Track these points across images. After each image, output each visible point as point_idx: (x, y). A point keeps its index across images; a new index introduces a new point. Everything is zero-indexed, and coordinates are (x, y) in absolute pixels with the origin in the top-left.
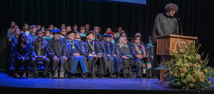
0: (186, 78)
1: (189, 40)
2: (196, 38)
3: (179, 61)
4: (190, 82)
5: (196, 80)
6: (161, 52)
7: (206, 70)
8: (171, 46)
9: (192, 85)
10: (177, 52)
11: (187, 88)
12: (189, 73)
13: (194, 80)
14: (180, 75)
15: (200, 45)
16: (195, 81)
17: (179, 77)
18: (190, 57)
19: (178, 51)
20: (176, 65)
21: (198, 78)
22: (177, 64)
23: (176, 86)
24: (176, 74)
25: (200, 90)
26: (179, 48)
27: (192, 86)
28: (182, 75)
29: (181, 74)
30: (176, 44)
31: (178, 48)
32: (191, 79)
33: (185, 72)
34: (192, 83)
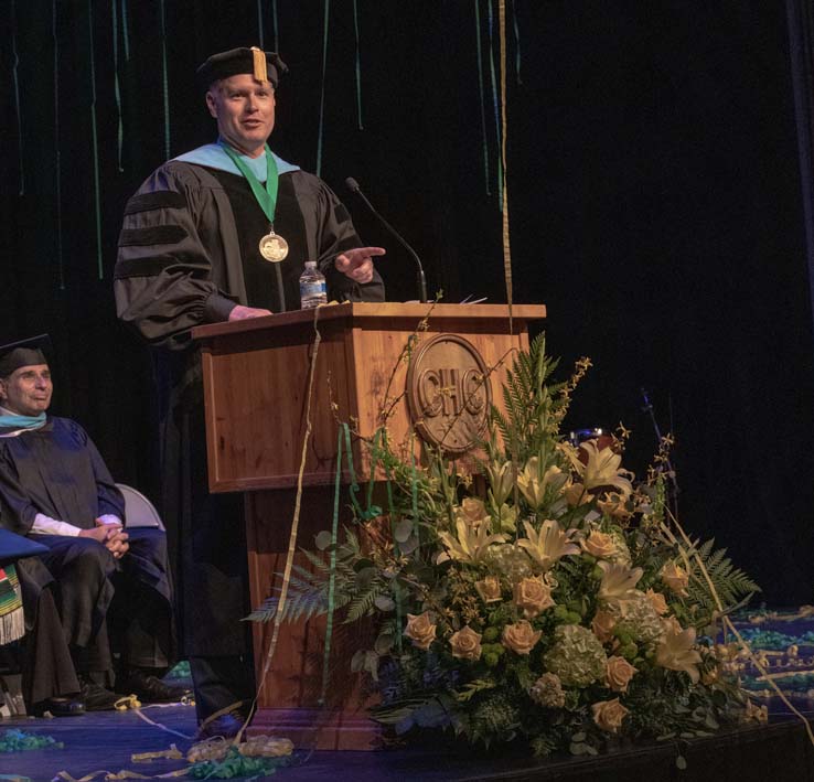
0: (558, 662)
1: (485, 338)
2: (537, 311)
3: (461, 526)
4: (590, 688)
5: (633, 670)
6: (258, 461)
7: (676, 573)
8: (366, 404)
9: (611, 714)
10: (415, 448)
11: (576, 749)
12: (561, 611)
13: (621, 671)
14: (499, 639)
15: (586, 363)
16: (627, 679)
17: (494, 658)
18: (528, 480)
19: (423, 436)
20: (443, 557)
21: (642, 645)
22: (446, 549)
23: (480, 741)
24: (468, 641)
25: (683, 748)
26: (428, 415)
27: (615, 723)
28: (522, 636)
29: (507, 634)
30: (399, 378)
31: (417, 412)
32: (595, 664)
33: (532, 608)
34: (611, 695)
